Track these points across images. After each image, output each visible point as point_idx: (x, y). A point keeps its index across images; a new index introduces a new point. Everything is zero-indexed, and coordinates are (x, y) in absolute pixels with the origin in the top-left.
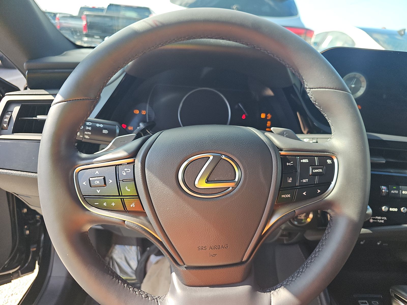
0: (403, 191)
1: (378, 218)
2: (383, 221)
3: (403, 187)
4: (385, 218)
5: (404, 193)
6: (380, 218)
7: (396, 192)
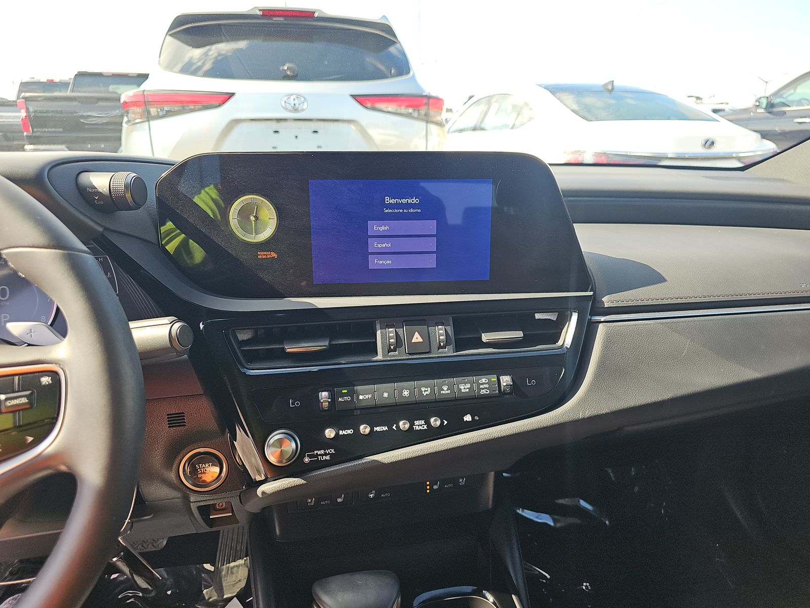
0: (360, 396)
1: (319, 453)
2: (328, 458)
3: (359, 388)
4: (333, 451)
5: (362, 398)
6: (322, 452)
7: (348, 398)
